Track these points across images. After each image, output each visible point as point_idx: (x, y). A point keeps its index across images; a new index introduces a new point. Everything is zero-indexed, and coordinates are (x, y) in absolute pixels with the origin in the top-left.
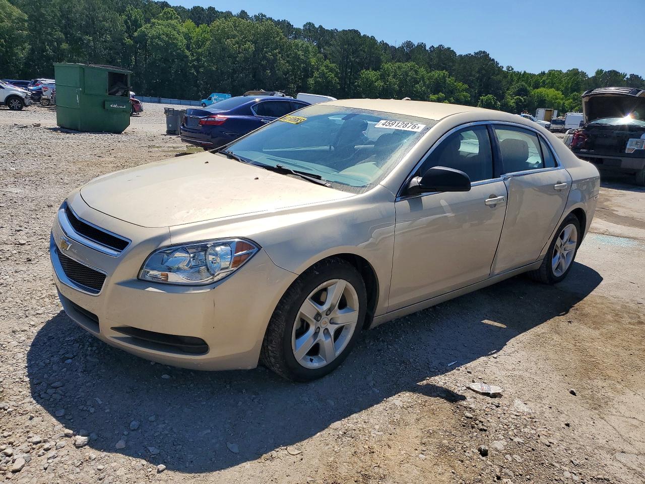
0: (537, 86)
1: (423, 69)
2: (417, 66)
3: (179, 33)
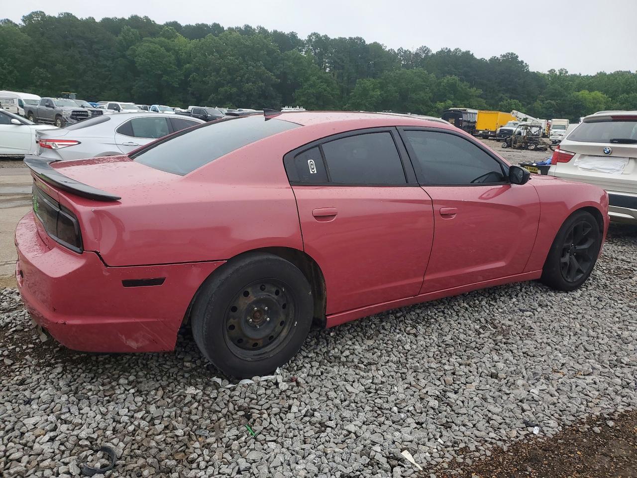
1: (432, 75)
2: (426, 72)
3: (168, 50)
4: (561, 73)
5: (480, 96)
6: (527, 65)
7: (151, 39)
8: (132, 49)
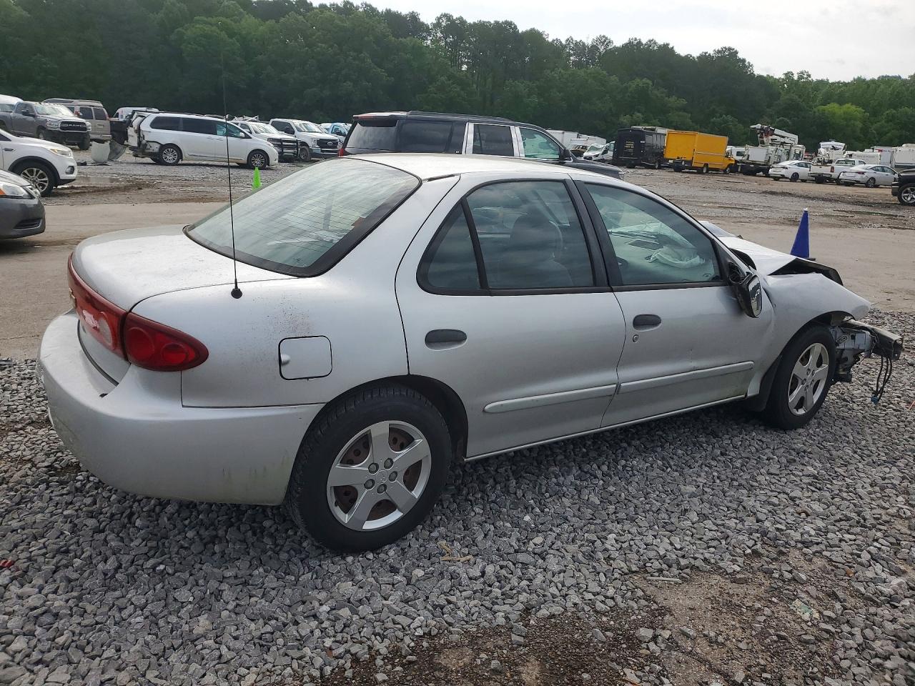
0: (825, 102)
1: (614, 78)
2: (605, 72)
3: (231, 34)
4: (800, 77)
5: (684, 109)
6: (750, 65)
7: (205, 19)
8: (178, 31)
